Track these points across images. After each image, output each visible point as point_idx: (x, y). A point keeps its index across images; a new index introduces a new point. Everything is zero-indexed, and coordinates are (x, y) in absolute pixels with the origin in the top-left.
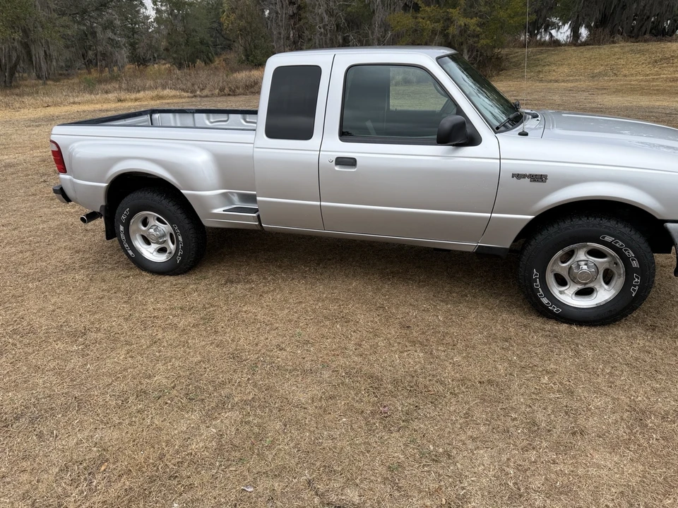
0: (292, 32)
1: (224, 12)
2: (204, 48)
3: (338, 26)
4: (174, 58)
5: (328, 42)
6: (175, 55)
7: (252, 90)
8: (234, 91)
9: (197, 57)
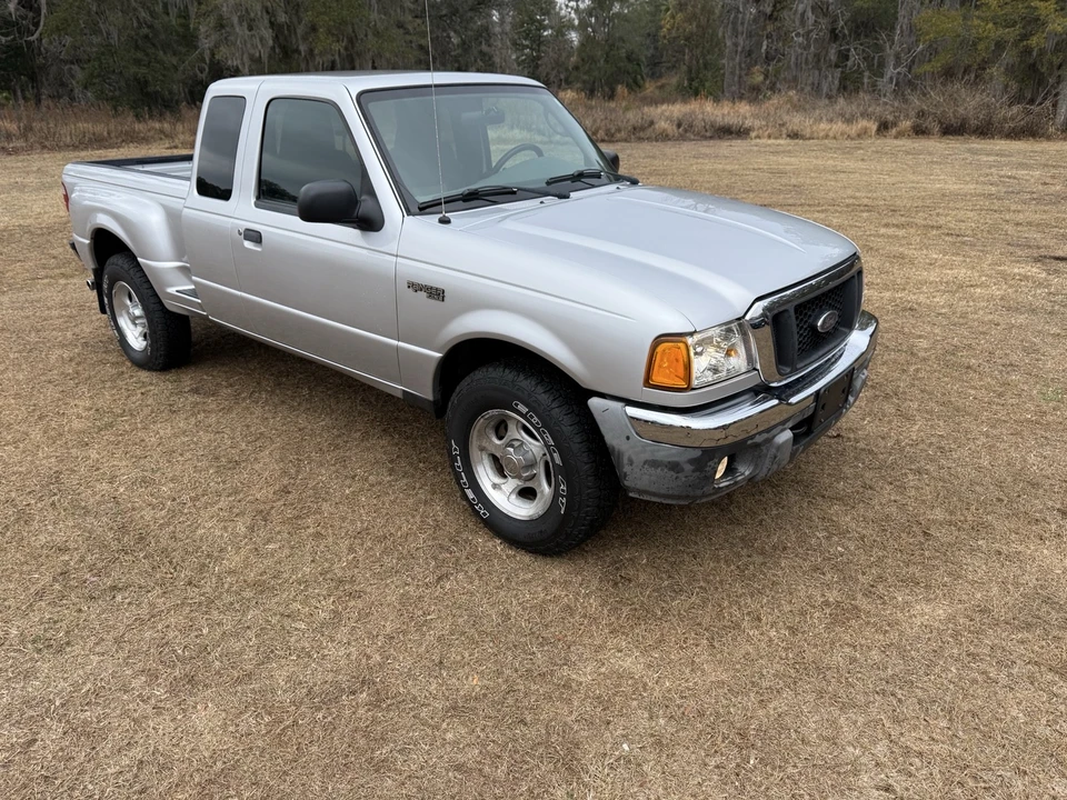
0: (765, 43)
1: (668, 10)
2: (630, 67)
3: (833, 31)
4: (584, 82)
5: (810, 60)
6: (585, 77)
7: (642, 134)
8: (612, 136)
9: (618, 82)
